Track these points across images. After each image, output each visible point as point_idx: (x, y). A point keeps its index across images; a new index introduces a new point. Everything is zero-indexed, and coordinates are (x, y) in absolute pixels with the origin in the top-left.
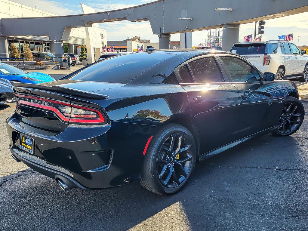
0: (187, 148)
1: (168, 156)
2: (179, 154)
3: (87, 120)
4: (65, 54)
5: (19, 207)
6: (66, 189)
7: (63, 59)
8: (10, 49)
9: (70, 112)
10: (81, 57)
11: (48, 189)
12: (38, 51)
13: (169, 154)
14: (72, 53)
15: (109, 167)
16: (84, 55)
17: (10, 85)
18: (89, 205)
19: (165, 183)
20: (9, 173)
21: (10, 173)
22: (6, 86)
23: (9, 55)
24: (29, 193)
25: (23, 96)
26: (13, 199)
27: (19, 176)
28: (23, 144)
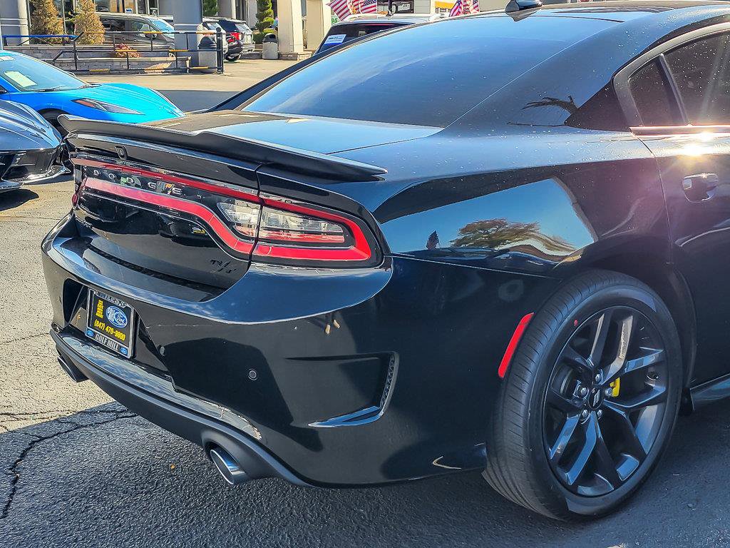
0: (649, 360)
1: (582, 386)
2: (618, 380)
3: (309, 251)
4: (205, 19)
5: (85, 529)
6: (238, 480)
7: (200, 37)
8: (31, 4)
9: (254, 220)
10: (257, 32)
11: (172, 476)
12: (118, 12)
13: (587, 377)
14: (228, 17)
15: (382, 413)
16: (268, 25)
17: (40, 127)
18: (306, 538)
19: (570, 476)
20: (45, 415)
21: (50, 414)
22: (26, 128)
23: (29, 25)
24: (113, 485)
25: (100, 165)
26: (64, 500)
27: (78, 427)
28: (97, 324)
